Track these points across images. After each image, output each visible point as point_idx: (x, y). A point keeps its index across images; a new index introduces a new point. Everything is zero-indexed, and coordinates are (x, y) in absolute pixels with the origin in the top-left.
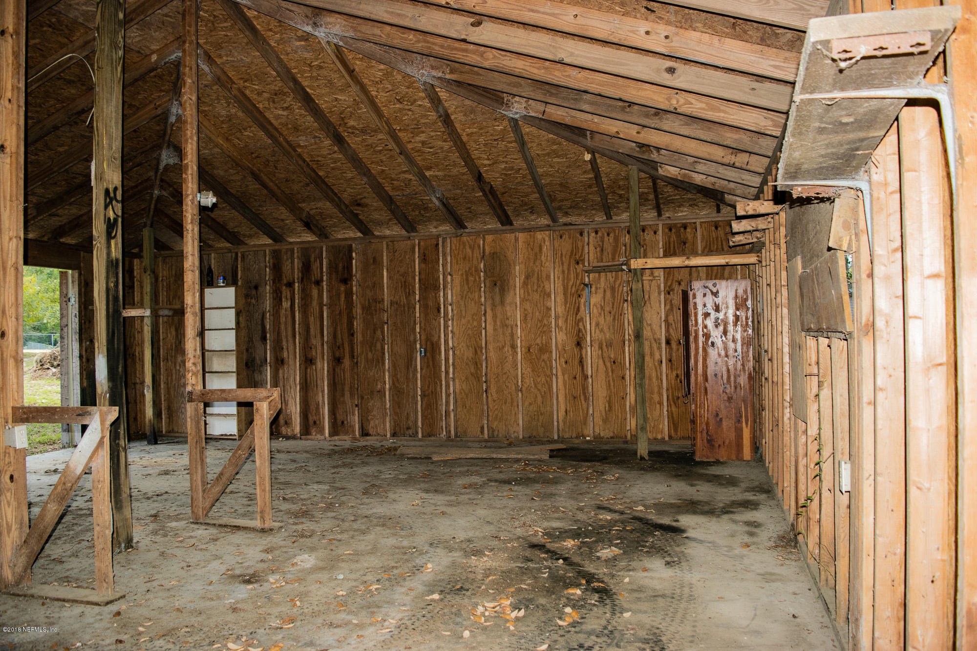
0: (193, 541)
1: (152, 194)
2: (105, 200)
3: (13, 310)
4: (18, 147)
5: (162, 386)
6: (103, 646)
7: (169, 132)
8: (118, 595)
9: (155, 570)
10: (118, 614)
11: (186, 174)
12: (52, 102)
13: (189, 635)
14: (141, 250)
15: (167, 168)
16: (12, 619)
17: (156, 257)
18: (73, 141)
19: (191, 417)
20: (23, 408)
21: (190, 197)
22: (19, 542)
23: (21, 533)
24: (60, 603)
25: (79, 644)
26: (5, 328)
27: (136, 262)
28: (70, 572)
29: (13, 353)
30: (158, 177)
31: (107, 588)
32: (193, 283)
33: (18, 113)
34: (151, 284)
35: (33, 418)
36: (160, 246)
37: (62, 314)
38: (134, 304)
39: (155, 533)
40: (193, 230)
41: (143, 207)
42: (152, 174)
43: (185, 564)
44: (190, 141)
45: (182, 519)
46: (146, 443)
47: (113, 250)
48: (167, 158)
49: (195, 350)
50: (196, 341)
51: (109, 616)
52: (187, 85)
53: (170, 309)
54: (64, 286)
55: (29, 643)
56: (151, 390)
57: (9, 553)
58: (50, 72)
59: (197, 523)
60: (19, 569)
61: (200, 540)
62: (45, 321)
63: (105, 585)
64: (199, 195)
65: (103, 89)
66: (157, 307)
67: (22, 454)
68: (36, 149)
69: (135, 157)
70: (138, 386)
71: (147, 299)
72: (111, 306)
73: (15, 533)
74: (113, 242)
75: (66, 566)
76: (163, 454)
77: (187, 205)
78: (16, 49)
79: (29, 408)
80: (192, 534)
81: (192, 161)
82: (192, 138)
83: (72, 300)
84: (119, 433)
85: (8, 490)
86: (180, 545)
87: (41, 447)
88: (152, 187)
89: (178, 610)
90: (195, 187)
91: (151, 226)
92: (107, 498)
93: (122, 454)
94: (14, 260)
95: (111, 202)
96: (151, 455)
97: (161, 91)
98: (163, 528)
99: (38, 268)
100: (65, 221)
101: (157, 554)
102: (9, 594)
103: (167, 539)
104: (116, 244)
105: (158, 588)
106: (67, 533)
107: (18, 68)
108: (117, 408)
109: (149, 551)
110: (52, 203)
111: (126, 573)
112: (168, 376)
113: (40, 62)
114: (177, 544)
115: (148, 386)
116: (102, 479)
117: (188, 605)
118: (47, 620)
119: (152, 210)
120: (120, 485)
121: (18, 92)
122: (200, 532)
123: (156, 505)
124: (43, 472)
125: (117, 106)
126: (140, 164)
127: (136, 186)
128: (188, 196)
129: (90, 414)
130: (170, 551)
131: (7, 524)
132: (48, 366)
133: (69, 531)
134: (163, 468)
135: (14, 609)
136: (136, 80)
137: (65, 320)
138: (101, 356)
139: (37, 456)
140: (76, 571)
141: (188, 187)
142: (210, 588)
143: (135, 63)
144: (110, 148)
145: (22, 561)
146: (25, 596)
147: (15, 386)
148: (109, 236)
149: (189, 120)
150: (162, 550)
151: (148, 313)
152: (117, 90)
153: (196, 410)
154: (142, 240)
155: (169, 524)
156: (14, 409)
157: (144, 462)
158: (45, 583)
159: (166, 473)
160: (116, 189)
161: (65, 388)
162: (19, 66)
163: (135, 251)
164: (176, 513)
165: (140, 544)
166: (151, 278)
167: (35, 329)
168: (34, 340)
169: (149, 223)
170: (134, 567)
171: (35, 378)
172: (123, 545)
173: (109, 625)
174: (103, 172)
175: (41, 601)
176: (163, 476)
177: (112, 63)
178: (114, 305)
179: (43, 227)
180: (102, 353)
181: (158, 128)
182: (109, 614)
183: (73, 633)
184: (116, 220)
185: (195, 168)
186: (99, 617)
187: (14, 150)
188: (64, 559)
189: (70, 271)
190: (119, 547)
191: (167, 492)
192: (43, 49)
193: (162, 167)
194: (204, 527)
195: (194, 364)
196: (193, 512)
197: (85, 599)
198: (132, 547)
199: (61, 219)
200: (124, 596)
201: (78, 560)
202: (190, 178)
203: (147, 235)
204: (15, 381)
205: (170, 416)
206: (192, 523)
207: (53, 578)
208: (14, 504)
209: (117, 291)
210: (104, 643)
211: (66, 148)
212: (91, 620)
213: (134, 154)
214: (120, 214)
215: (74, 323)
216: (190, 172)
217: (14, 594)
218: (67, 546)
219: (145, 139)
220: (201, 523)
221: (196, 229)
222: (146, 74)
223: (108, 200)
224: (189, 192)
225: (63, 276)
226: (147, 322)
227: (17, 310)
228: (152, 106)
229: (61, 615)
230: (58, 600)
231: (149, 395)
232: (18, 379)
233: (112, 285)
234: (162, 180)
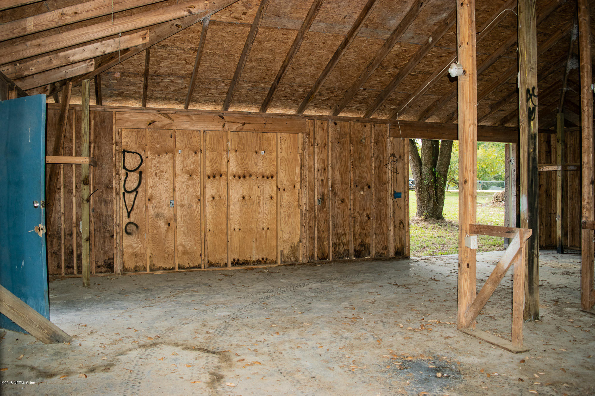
0: (580, 324)
1: (562, 90)
2: (527, 96)
3: (471, 167)
4: (473, 70)
5: (568, 216)
6: (510, 380)
7: (572, 46)
8: (525, 349)
9: (551, 338)
10: (523, 361)
11: (583, 72)
12: (496, 42)
13: (568, 389)
14: (556, 128)
15: (572, 71)
16: (462, 347)
17: (565, 132)
18: (510, 64)
19: (584, 239)
20: (475, 225)
21: (586, 88)
22: (470, 304)
23: (471, 298)
24: (490, 345)
25: (496, 374)
26: (467, 178)
27: (553, 136)
28: (498, 327)
29: (471, 193)
30: (566, 79)
31: (518, 343)
32: (588, 147)
33: (472, 50)
34: (562, 150)
35: (481, 231)
36: (568, 124)
37: (506, 170)
38: (551, 163)
39: (555, 312)
40: (588, 110)
41: (556, 99)
42: (562, 77)
43: (572, 339)
44: (585, 49)
45: (574, 307)
46: (556, 252)
47: (532, 128)
48: (571, 65)
49: (589, 193)
50: (589, 188)
51: (517, 361)
52: (582, 10)
53: (575, 166)
54: (508, 153)
55: (469, 364)
56: (560, 218)
57: (464, 309)
58: (493, 24)
59: (585, 312)
60: (469, 319)
61: (585, 324)
62: (500, 174)
63: (517, 340)
64: (592, 86)
65: (523, 26)
66: (566, 164)
67: (474, 252)
68: (489, 72)
69: (550, 67)
70: (552, 215)
71: (559, 159)
72: (531, 164)
73: (468, 297)
74: (532, 123)
75: (497, 322)
76: (567, 260)
77: (584, 94)
78: (470, 12)
79: (479, 225)
80: (581, 319)
81: (587, 63)
82: (586, 47)
83: (512, 161)
84: (534, 245)
85: (466, 272)
86: (571, 324)
87: (493, 248)
88: (562, 86)
89: (563, 370)
90: (590, 80)
91: (562, 112)
92: (522, 287)
93: (535, 259)
94: (472, 138)
95: (531, 97)
96: (558, 261)
97: (565, 20)
98: (561, 310)
99: (497, 143)
100: (508, 113)
101: (554, 327)
102: (462, 331)
103: (562, 318)
104: (534, 124)
105: (551, 351)
106: (500, 302)
107: (471, 23)
108: (531, 230)
109: (549, 324)
110: (499, 103)
111: (532, 335)
112: (572, 210)
113: (488, 19)
114: (569, 324)
115: (559, 216)
116: (519, 274)
117: (571, 368)
118: (480, 353)
119: (562, 101)
120: (533, 278)
121: (472, 38)
122: (586, 318)
123: (557, 294)
124: (491, 262)
125: (533, 35)
126: (553, 72)
127: (551, 87)
128: (584, 87)
129: (514, 232)
130: (563, 327)
131: (464, 292)
132: (500, 200)
133: (501, 301)
134: (565, 270)
135: (464, 342)
136: (548, 17)
137: (508, 173)
138: (524, 196)
139: (489, 252)
140: (502, 327)
141: (584, 81)
142: (588, 360)
143: (546, 5)
144: (530, 62)
145: (471, 315)
146: (471, 335)
147: (472, 212)
148: (530, 119)
149: (584, 35)
150: (558, 325)
151: (560, 168)
152: (533, 24)
153: (589, 235)
154: (556, 121)
155: (565, 309)
156: (471, 225)
157: (554, 265)
158: (483, 330)
159: (567, 273)
160: (534, 88)
161: (507, 214)
162: (472, 21)
163: (551, 129)
164: (571, 302)
165: (544, 318)
166: (562, 146)
167: (495, 178)
168: (495, 185)
169: (560, 109)
170: (538, 332)
171: (493, 207)
172: (533, 317)
173: (517, 367)
174: (525, 78)
175: (479, 341)
176: (565, 276)
177: (529, 7)
178: (533, 163)
179: (494, 118)
180: (525, 194)
181: (564, 46)
182: (518, 359)
183: (494, 366)
184: (534, 108)
185: (589, 67)
186: (511, 360)
187: (471, 73)
188: (496, 318)
189: (511, 144)
190: (530, 317)
191: (566, 287)
192: (489, 10)
193: (568, 71)
194: (589, 315)
195: (588, 203)
196: (582, 303)
197: (504, 346)
198: (538, 319)
199: (505, 112)
200: (528, 351)
201: (504, 320)
202: (586, 74)
203: (559, 118)
204: (471, 209)
205: (573, 236)
206: (581, 311)
207: (488, 328)
208: (468, 280)
209: (535, 154)
210: (511, 378)
211: (506, 68)
212: (506, 361)
213: (549, 65)
214: (537, 104)
215: (513, 175)
216: (585, 70)
217: (465, 333)
218: (499, 310)
219: (556, 55)
220: (588, 313)
221: (591, 110)
222: (554, 11)
223: (529, 96)
224: (585, 84)
225: (507, 147)
226: (559, 174)
227: (473, 167)
228: (560, 31)
229: (489, 353)
230: (489, 342)
231: (559, 222)
232: (473, 207)
233: (532, 150)
234: (568, 80)
